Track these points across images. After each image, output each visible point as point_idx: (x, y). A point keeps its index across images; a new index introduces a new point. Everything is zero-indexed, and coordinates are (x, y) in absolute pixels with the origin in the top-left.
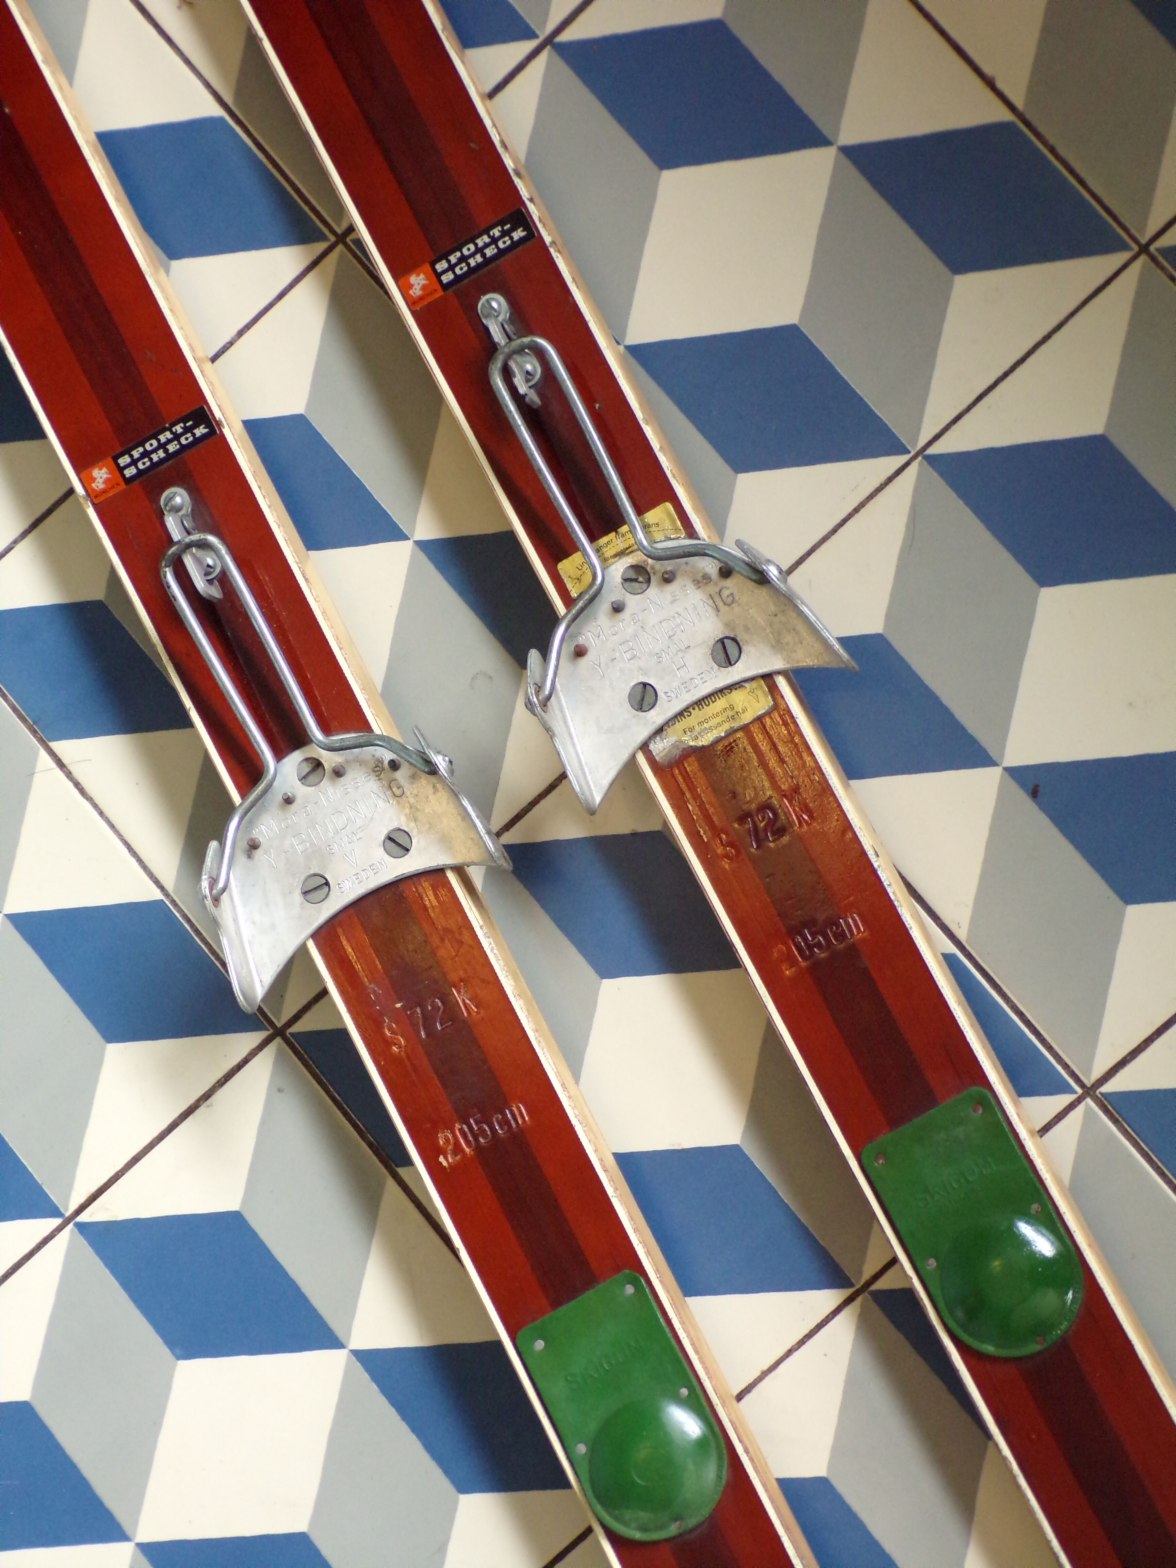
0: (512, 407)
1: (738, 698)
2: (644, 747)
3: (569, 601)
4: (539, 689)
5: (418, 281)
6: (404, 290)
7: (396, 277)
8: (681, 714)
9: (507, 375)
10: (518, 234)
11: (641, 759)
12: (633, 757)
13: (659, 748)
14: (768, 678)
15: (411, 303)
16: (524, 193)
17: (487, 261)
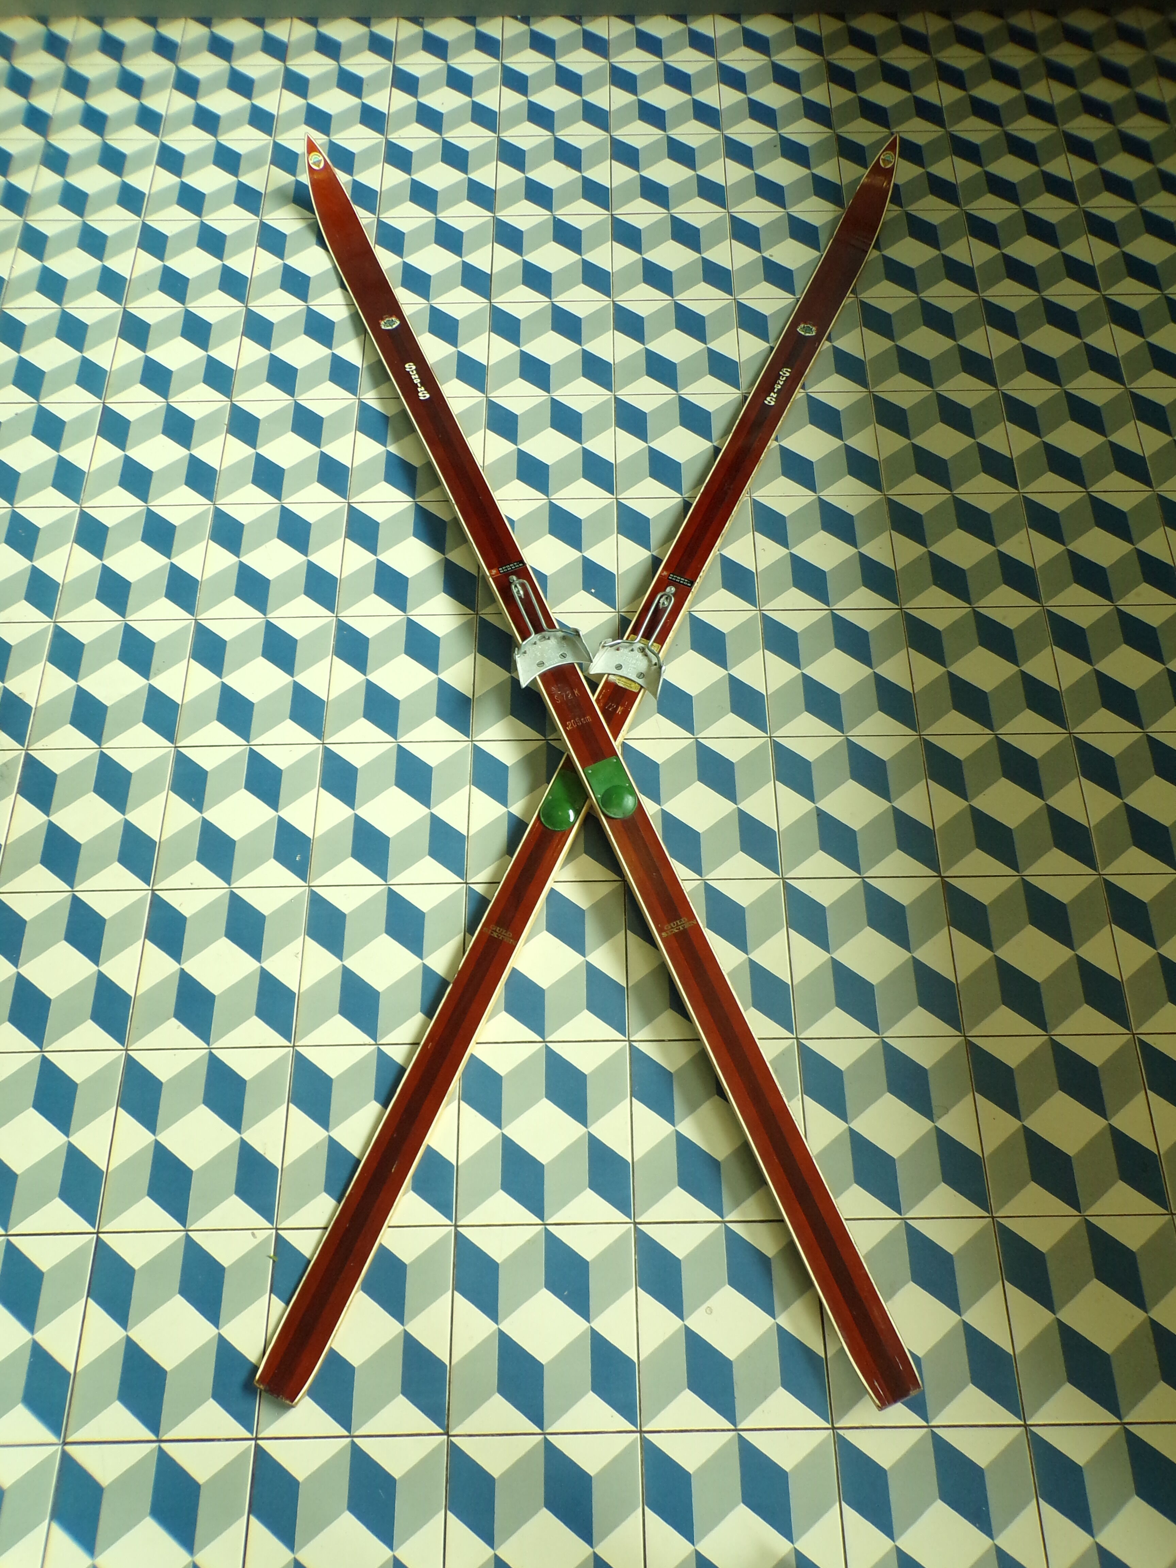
0: (656, 602)
1: (633, 685)
2: (609, 674)
3: (627, 639)
4: (605, 643)
5: (665, 573)
6: (662, 572)
7: (663, 568)
8: (621, 676)
9: (661, 597)
10: (689, 585)
11: (606, 676)
12: (605, 674)
13: (611, 677)
14: (642, 687)
15: (660, 575)
16: (698, 581)
17: (679, 583)
